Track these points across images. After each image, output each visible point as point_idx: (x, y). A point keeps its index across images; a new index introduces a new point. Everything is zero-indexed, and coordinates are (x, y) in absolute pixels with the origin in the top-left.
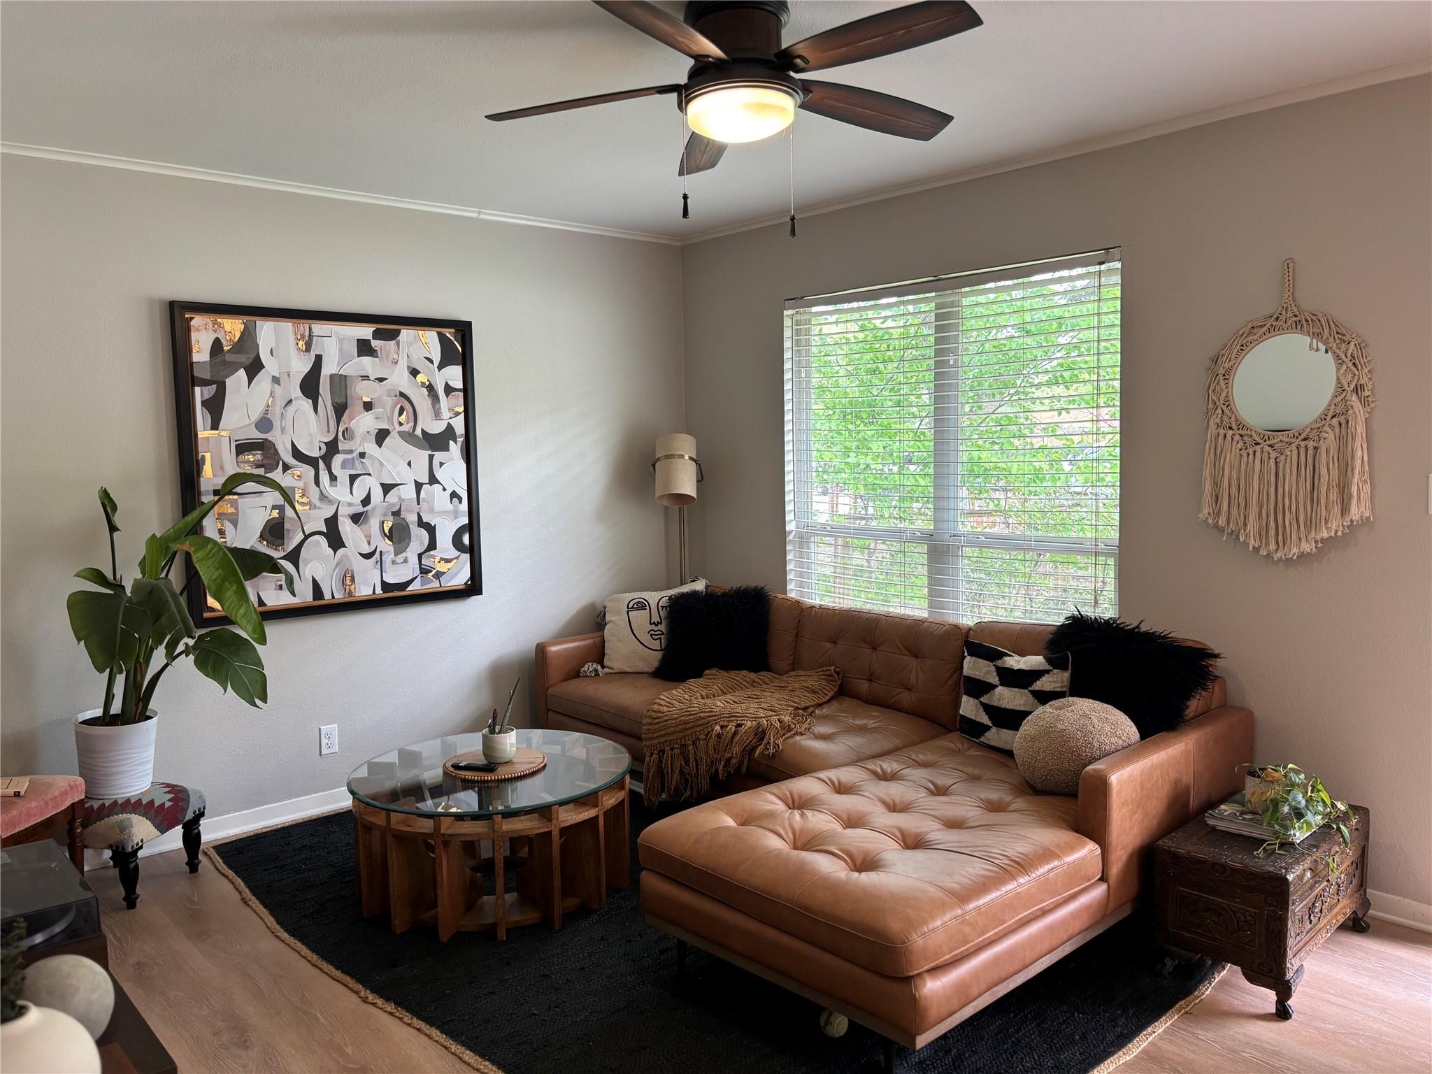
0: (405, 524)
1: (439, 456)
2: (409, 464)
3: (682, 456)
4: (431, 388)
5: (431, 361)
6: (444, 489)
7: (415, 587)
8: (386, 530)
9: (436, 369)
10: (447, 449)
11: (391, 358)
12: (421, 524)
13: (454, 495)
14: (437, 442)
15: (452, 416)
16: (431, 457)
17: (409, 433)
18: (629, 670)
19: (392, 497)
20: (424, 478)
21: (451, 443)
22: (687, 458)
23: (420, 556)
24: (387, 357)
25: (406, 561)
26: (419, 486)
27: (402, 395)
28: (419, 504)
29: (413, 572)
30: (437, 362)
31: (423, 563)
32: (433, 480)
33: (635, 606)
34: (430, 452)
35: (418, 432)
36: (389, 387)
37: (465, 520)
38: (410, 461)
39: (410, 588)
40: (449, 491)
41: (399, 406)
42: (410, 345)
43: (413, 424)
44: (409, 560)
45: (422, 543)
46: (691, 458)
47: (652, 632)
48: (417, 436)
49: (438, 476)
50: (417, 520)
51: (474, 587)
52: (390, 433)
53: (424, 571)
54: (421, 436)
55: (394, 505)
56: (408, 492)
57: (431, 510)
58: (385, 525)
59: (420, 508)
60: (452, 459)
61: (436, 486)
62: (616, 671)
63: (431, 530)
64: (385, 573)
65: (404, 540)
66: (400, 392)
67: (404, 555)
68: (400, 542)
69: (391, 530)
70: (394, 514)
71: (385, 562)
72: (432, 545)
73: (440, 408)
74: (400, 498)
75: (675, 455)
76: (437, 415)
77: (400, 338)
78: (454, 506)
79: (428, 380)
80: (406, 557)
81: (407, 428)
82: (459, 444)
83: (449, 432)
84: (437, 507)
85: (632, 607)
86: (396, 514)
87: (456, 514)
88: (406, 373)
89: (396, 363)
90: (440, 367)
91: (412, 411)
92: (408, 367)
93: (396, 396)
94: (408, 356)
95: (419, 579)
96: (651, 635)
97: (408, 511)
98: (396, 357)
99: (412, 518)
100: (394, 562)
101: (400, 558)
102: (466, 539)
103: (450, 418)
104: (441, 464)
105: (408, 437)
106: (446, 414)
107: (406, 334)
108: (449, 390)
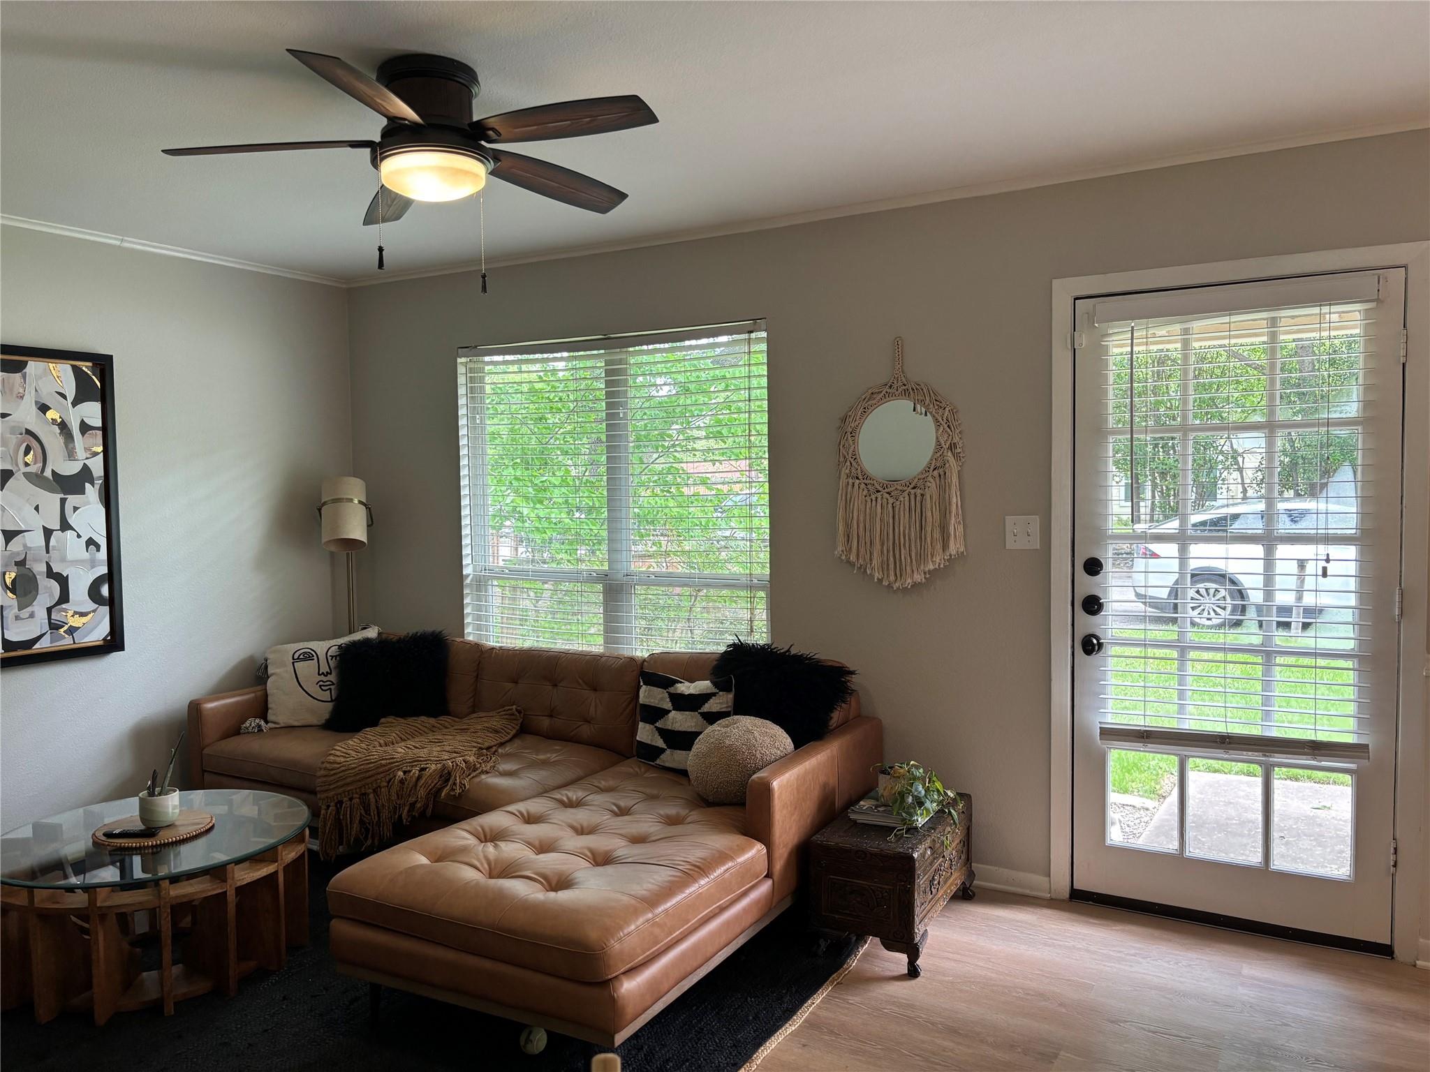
0: (31, 574)
1: (72, 500)
2: (37, 508)
3: (351, 500)
4: (63, 426)
5: (64, 397)
6: (79, 536)
7: (44, 645)
8: (8, 581)
9: (70, 405)
10: (82, 491)
11: (16, 392)
12: (51, 574)
13: (90, 542)
14: (71, 485)
15: (89, 456)
16: (63, 501)
17: (36, 475)
18: (296, 724)
19: (16, 545)
20: (55, 524)
21: (88, 485)
22: (356, 501)
23: (49, 610)
24: (11, 390)
25: (32, 616)
26: (48, 533)
27: (28, 432)
28: (48, 552)
29: (41, 628)
30: (71, 397)
31: (52, 617)
32: (65, 526)
33: (301, 657)
34: (62, 496)
35: (48, 473)
36: (13, 424)
37: (104, 570)
38: (38, 506)
39: (37, 646)
40: (84, 538)
41: (25, 445)
42: (38, 378)
43: (41, 464)
44: (36, 615)
45: (51, 595)
46: (360, 502)
47: (321, 683)
48: (46, 478)
49: (72, 519)
50: (45, 570)
51: (114, 642)
52: (14, 474)
53: (54, 627)
54: (51, 478)
55: (18, 554)
56: (36, 539)
57: (63, 560)
58: (7, 576)
59: (50, 557)
60: (89, 503)
61: (69, 532)
62: (282, 725)
63: (63, 581)
64: (7, 629)
65: (30, 592)
66: (26, 429)
67: (29, 609)
68: (25, 595)
69: (14, 582)
70: (17, 564)
71: (7, 617)
72: (64, 598)
73: (74, 448)
74: (25, 546)
75: (343, 499)
76: (71, 455)
77: (27, 370)
78: (90, 554)
79: (60, 417)
80: (32, 612)
81: (35, 468)
82: (97, 487)
83: (86, 474)
84: (70, 556)
85: (298, 659)
86: (21, 564)
87: (93, 564)
88: (34, 409)
89: (22, 397)
90: (74, 404)
91: (40, 451)
92: (36, 402)
93: (21, 434)
94: (36, 390)
95: (48, 637)
96: (320, 686)
97: (35, 560)
98: (21, 390)
99: (40, 568)
100: (17, 618)
101: (25, 613)
102: (105, 591)
103: (87, 458)
104: (75, 509)
105: (36, 479)
106: (81, 453)
107: (34, 366)
108: (85, 428)
